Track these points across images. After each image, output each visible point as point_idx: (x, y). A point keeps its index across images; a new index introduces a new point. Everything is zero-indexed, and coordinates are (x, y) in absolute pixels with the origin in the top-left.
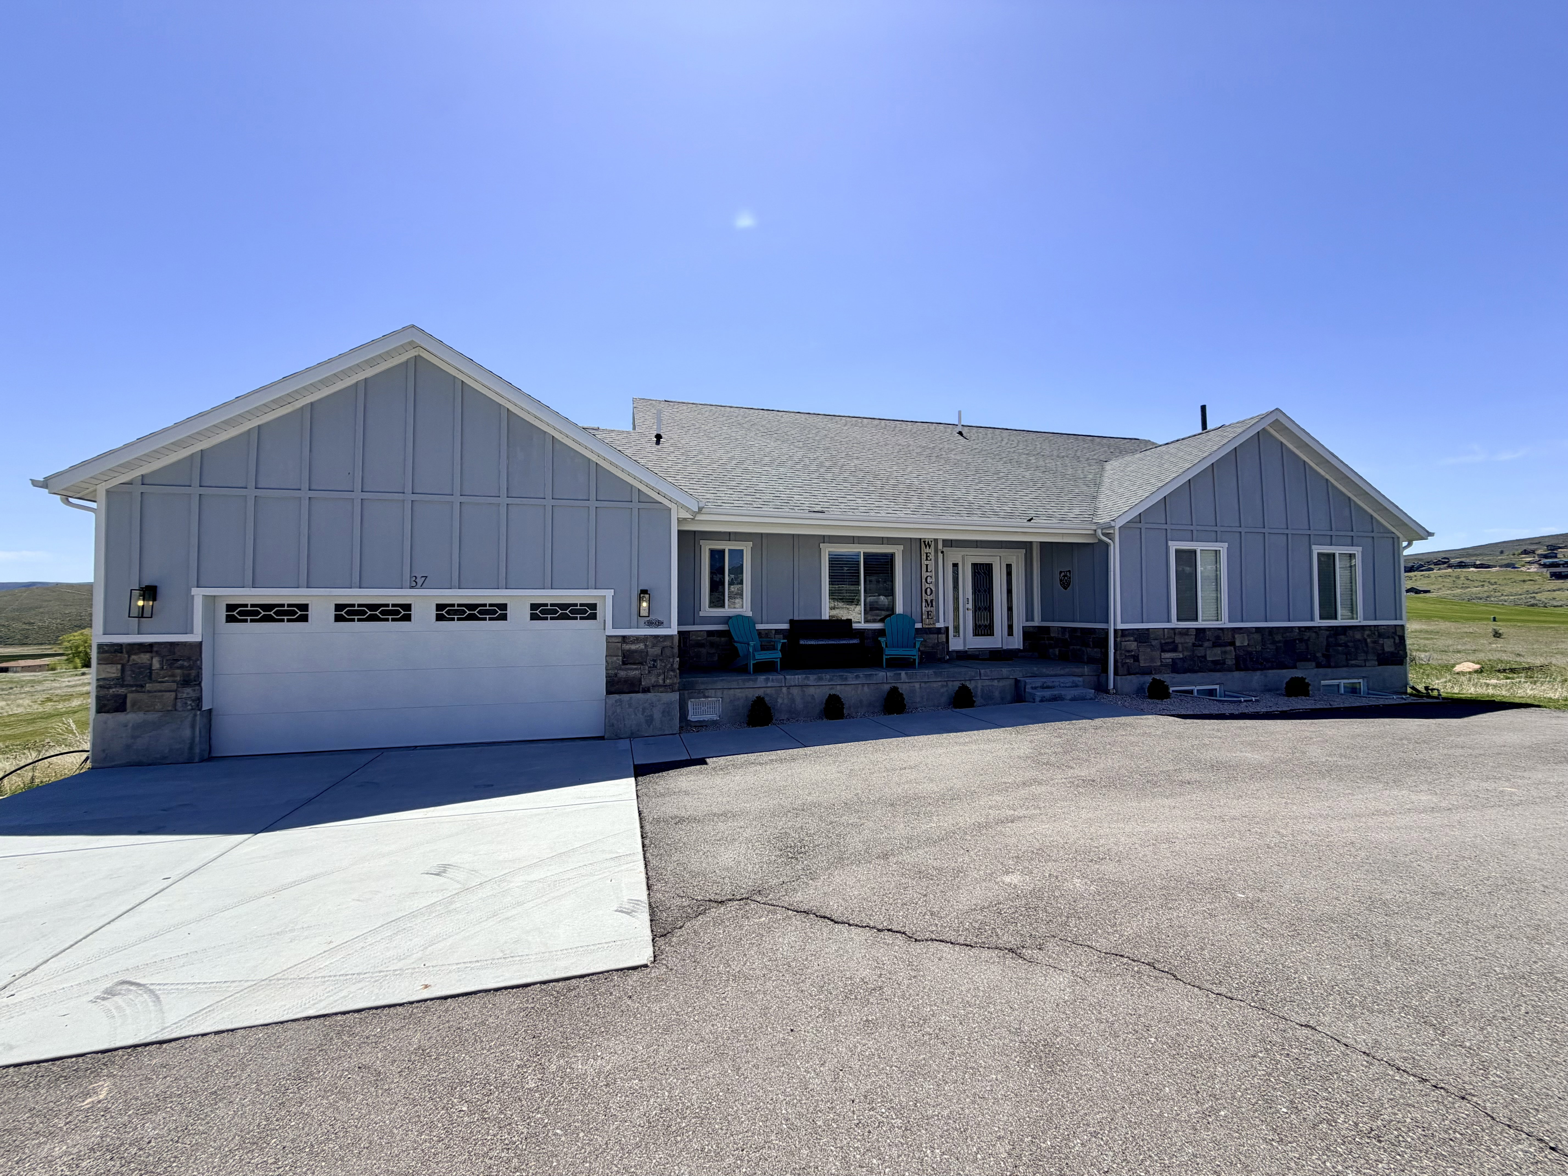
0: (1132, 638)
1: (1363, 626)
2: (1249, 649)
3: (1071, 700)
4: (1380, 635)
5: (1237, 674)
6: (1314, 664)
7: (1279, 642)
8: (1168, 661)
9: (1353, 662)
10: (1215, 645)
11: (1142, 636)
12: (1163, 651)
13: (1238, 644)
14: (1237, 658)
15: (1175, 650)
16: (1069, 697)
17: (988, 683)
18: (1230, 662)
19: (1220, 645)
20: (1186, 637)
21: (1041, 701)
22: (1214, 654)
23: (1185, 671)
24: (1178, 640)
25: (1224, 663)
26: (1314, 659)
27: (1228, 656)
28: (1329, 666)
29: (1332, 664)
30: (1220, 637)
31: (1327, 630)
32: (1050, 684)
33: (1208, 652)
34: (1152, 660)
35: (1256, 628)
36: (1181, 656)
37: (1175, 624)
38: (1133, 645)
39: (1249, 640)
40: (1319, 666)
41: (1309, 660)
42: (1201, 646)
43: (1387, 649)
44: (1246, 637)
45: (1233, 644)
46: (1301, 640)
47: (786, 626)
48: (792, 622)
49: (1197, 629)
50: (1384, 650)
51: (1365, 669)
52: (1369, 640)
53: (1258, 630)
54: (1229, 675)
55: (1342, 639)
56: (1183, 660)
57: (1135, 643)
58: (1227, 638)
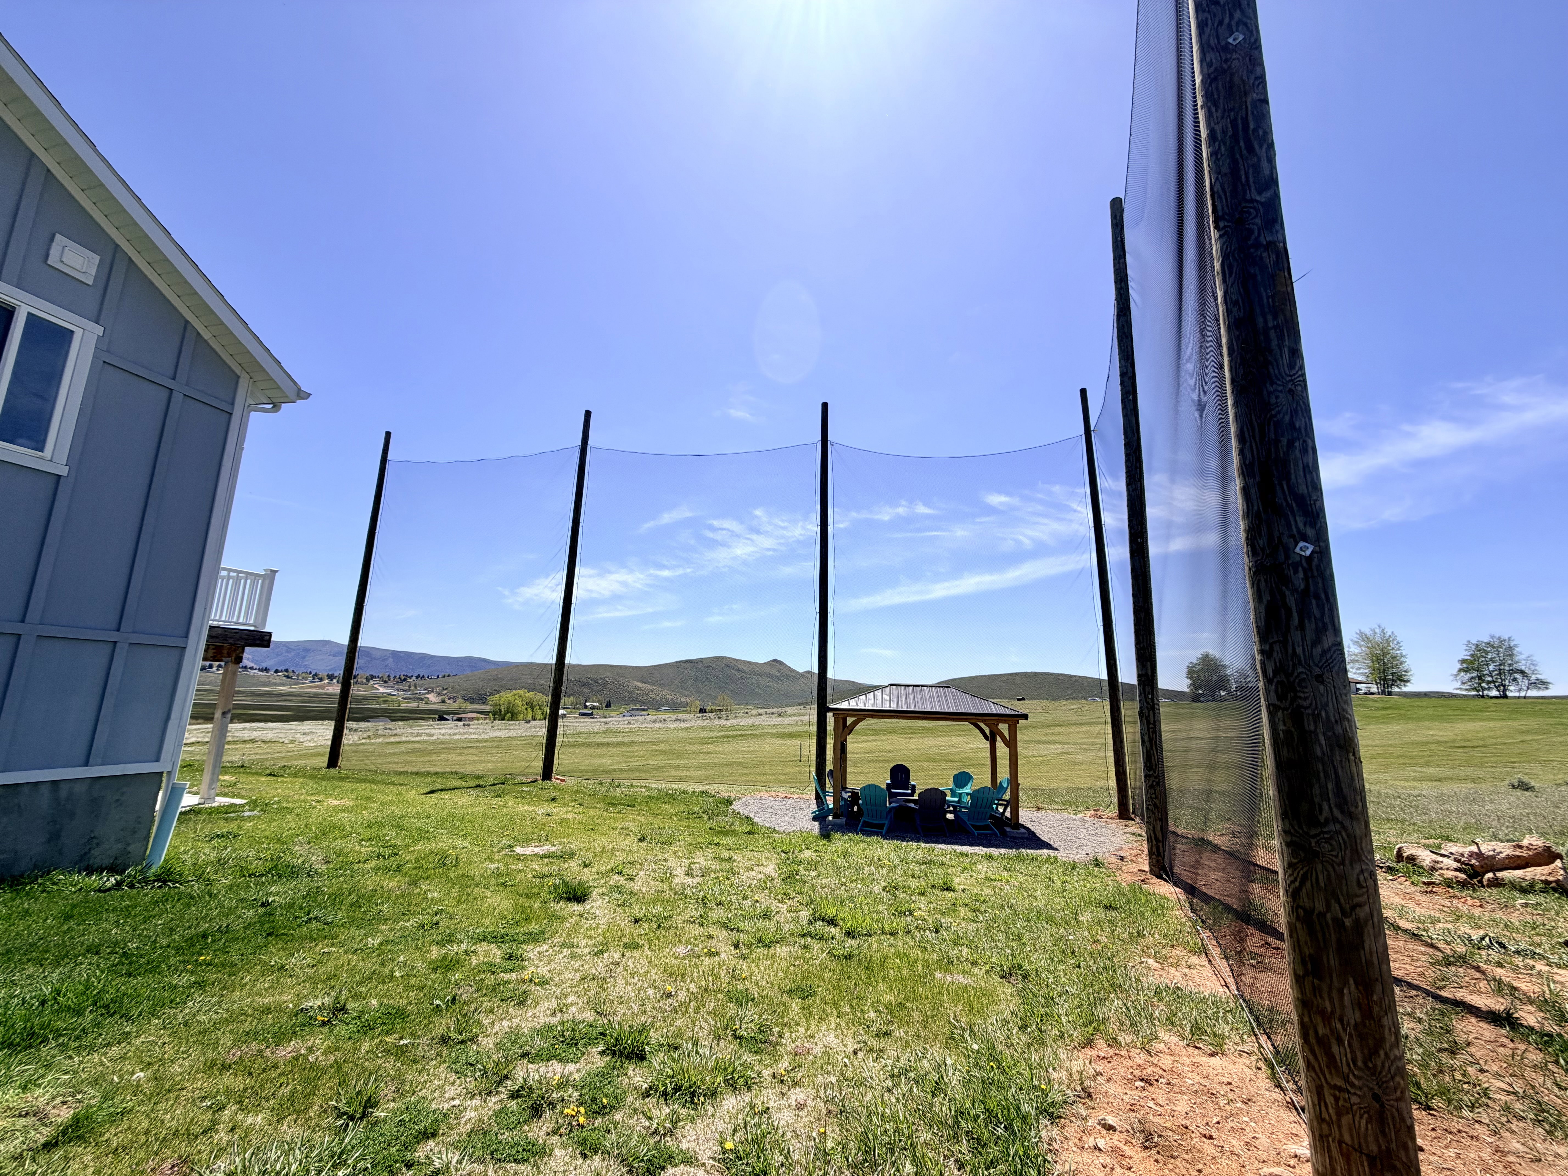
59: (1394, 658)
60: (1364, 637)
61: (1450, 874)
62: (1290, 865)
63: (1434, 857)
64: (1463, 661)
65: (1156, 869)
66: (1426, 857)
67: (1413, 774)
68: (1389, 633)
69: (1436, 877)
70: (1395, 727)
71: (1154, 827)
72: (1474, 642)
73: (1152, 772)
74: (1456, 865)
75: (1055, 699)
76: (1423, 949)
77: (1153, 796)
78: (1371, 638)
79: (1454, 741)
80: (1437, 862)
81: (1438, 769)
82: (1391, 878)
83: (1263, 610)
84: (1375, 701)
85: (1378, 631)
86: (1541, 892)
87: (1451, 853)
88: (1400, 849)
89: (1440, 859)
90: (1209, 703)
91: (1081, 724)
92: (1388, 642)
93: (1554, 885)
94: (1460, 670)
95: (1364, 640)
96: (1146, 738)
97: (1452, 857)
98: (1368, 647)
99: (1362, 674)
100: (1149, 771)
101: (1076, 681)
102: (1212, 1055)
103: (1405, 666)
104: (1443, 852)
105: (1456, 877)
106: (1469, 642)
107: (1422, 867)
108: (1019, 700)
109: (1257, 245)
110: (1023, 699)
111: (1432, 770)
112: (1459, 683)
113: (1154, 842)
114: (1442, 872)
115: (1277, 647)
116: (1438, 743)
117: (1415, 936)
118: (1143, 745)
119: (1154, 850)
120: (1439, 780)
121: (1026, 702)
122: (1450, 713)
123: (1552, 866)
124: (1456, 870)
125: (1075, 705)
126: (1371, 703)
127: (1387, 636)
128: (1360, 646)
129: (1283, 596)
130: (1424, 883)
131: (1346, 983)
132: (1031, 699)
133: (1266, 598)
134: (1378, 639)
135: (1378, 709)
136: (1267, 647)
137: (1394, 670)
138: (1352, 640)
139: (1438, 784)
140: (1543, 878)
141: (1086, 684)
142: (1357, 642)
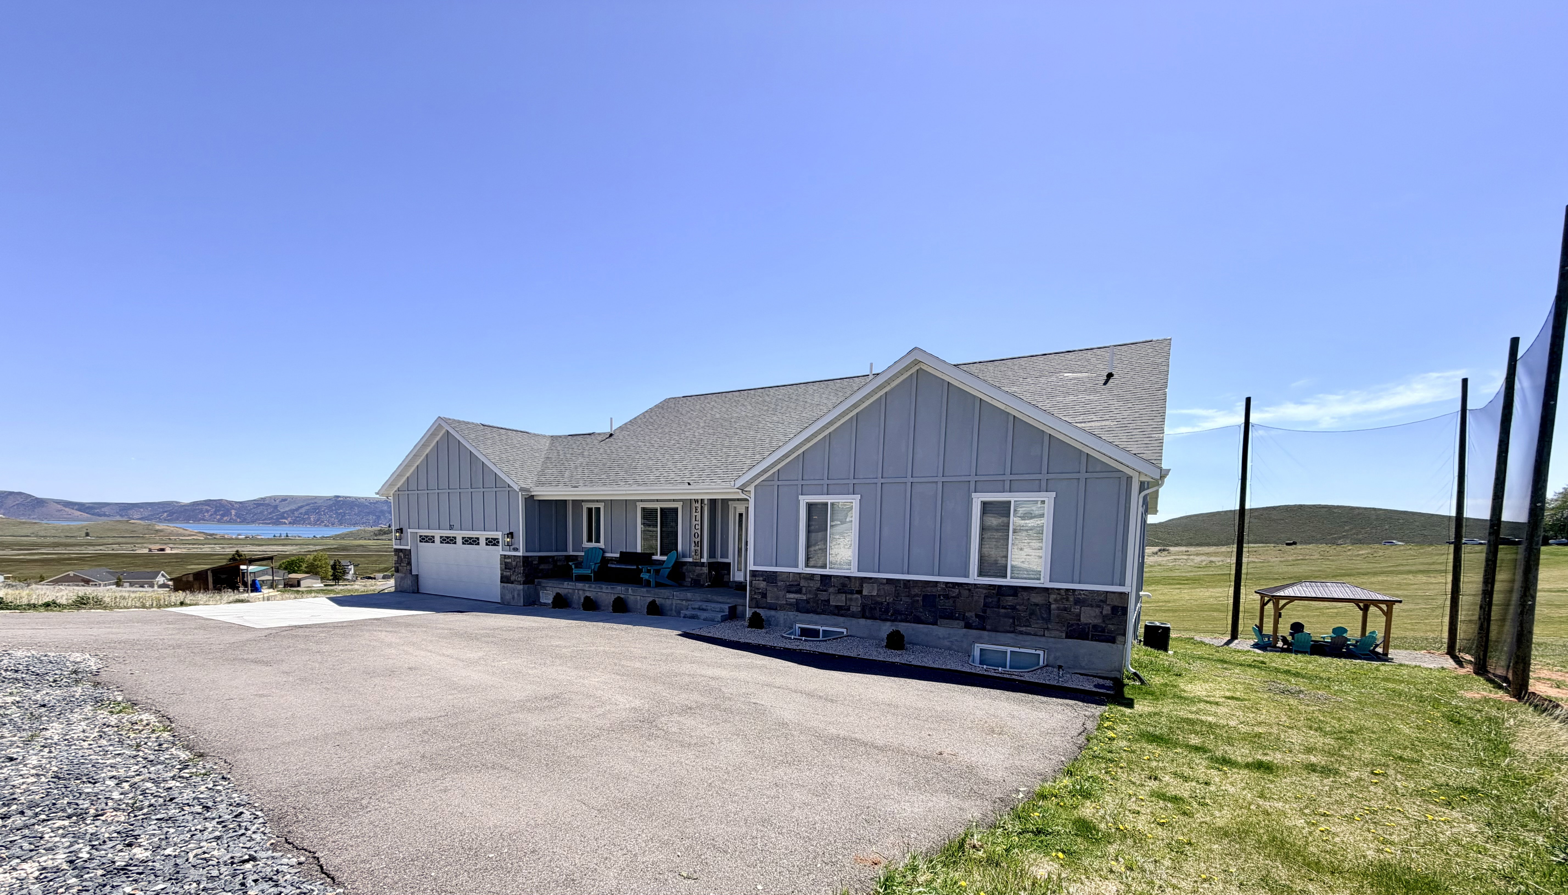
0: (761, 579)
1: (1047, 589)
2: (879, 599)
3: (704, 620)
4: (1078, 602)
5: (862, 621)
6: (962, 623)
7: (916, 595)
8: (792, 600)
9: (1023, 629)
10: (840, 592)
11: (771, 578)
12: (789, 592)
13: (865, 593)
14: (864, 606)
15: (799, 591)
16: (702, 617)
17: (679, 602)
18: (855, 608)
19: (845, 592)
20: (812, 582)
21: (684, 617)
22: (838, 600)
23: (808, 612)
24: (803, 583)
25: (849, 609)
26: (964, 618)
27: (853, 603)
28: (983, 629)
29: (988, 627)
30: (845, 585)
31: (984, 588)
32: (704, 607)
33: (832, 597)
34: (777, 598)
35: (887, 579)
36: (805, 598)
37: (801, 568)
38: (763, 585)
39: (878, 591)
40: (968, 626)
41: (957, 619)
42: (825, 591)
43: (1083, 620)
44: (876, 588)
45: (860, 592)
46: (947, 597)
47: (618, 555)
48: (621, 553)
49: (821, 575)
50: (1079, 620)
51: (1043, 639)
52: (1053, 606)
53: (889, 581)
54: (854, 621)
55: (1010, 600)
56: (807, 601)
57: (765, 583)
58: (855, 586)
75: (1334, 542)
91: (1375, 574)
101: (1359, 514)
108: (1288, 544)
110: (1294, 543)
121: (1299, 547)
125: (1364, 551)
132: (1301, 543)
141: (1374, 517)
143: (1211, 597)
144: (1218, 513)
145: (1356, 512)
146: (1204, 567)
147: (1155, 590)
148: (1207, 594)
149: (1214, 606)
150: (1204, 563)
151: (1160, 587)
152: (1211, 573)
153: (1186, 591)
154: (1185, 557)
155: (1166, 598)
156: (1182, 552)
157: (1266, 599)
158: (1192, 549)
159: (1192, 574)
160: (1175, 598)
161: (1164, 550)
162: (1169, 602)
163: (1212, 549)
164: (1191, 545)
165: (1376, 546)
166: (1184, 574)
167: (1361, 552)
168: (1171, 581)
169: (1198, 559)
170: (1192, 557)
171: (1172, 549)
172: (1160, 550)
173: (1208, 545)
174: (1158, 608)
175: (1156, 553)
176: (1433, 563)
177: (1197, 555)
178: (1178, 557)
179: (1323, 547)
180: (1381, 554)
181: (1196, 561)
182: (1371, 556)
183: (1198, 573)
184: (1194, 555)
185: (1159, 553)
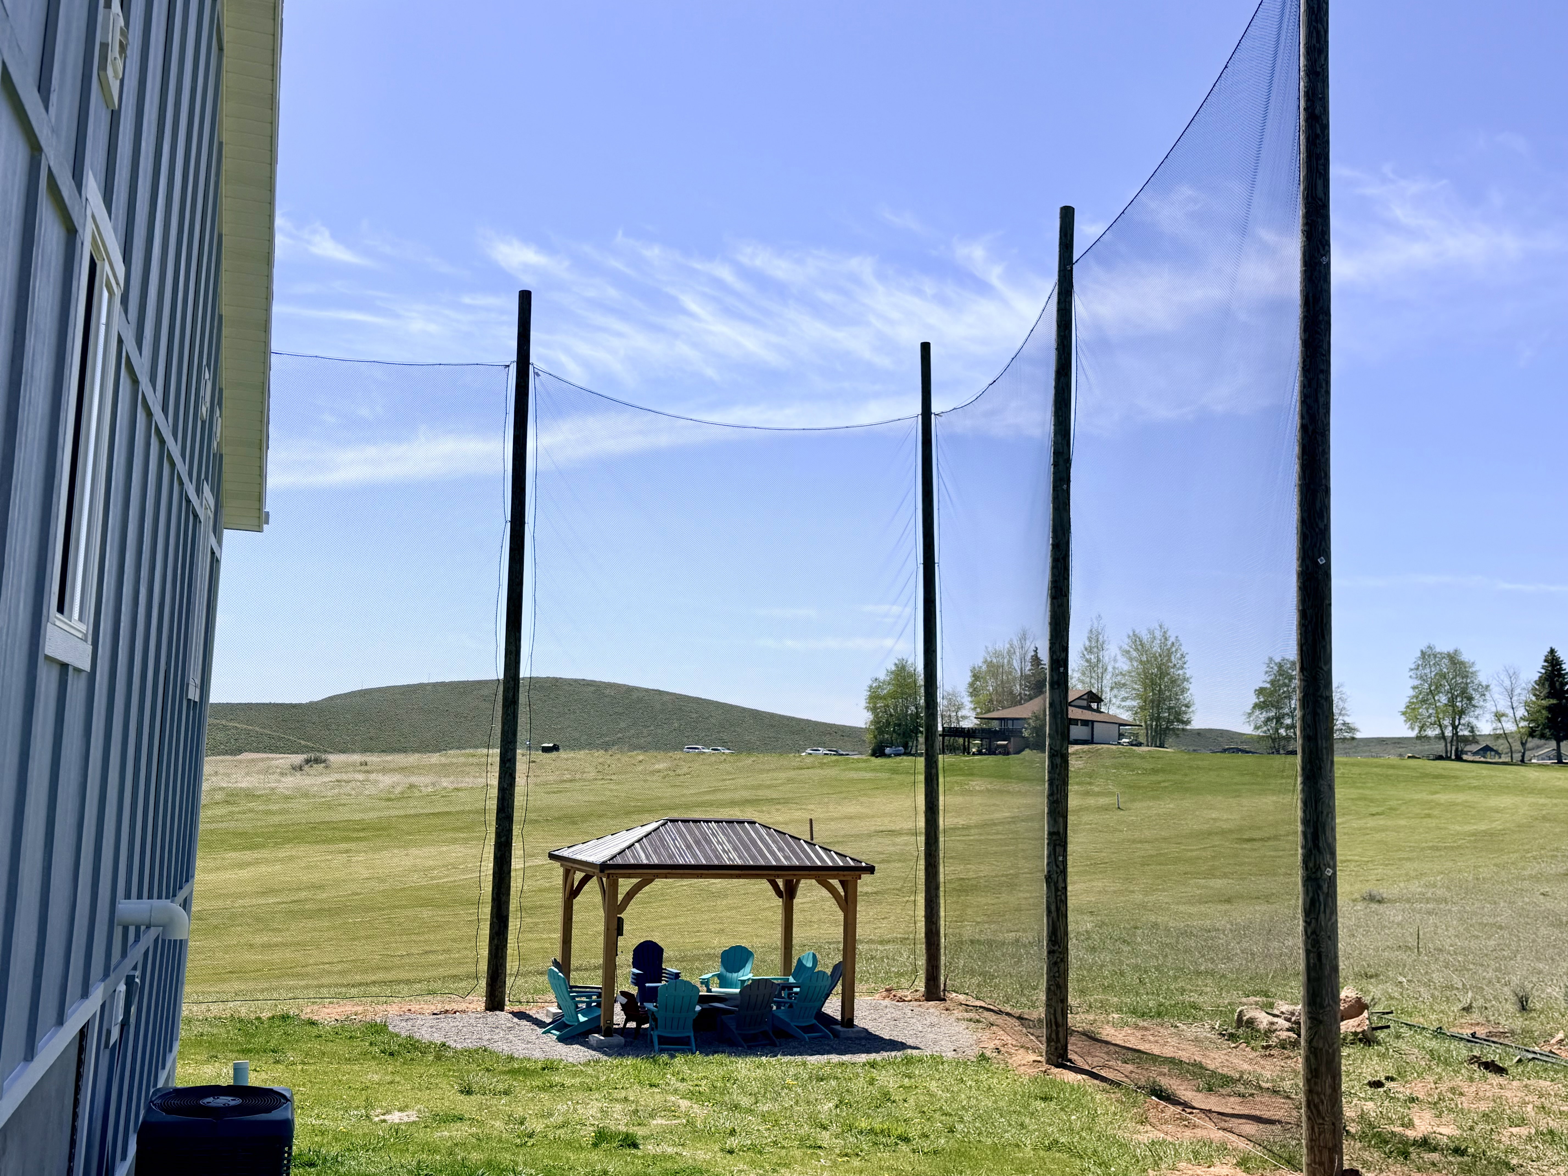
59: (1173, 682)
60: (1138, 643)
61: (1284, 1035)
62: (1310, 1028)
63: (1270, 1018)
64: (1261, 691)
65: (1054, 1058)
66: (1263, 1019)
67: (1198, 892)
68: (1172, 639)
69: (1273, 1041)
70: (1167, 805)
71: (1055, 1011)
72: (1278, 659)
73: (1057, 947)
74: (1287, 1025)
76: (1283, 1101)
77: (1057, 974)
78: (1148, 646)
79: (1240, 830)
80: (1272, 1023)
81: (1225, 881)
82: (1233, 1045)
83: (1308, 901)
84: (1142, 757)
85: (1158, 634)
86: (1352, 1044)
87: (1282, 1013)
88: (1241, 1012)
89: (1275, 1020)
90: (898, 759)
92: (1169, 655)
93: (1360, 1036)
94: (1256, 706)
95: (1137, 650)
96: (1053, 908)
97: (1283, 1016)
98: (1141, 662)
99: (1130, 709)
100: (1054, 946)
102: (1209, 1167)
103: (1187, 697)
104: (1276, 1012)
105: (1289, 1037)
106: (1271, 659)
107: (1258, 1031)
108: (546, 750)
109: (1321, 696)
110: (555, 748)
111: (1218, 883)
112: (1252, 727)
113: (1054, 1027)
114: (1278, 1033)
115: (1313, 921)
116: (1223, 833)
117: (1275, 1092)
118: (1048, 916)
119: (1054, 1036)
120: (1229, 901)
121: (562, 754)
122: (1238, 779)
123: (1361, 1017)
124: (1288, 1030)
126: (1137, 762)
127: (1169, 643)
128: (1131, 659)
129: (1318, 895)
130: (1263, 1047)
131: (1327, 1078)
133: (1311, 895)
134: (1156, 649)
135: (1146, 772)
136: (1308, 920)
137: (1172, 703)
138: (1120, 648)
139: (1227, 907)
140: (1353, 1030)
141: (658, 706)
142: (1128, 652)
143: (415, 869)
144: (421, 686)
145: (635, 696)
146: (398, 799)
147: (291, 858)
148: (408, 862)
149: (423, 893)
150: (398, 790)
151: (300, 850)
152: (412, 812)
153: (361, 857)
154: (360, 777)
155: (315, 877)
156: (353, 765)
157: (579, 876)
158: (373, 759)
159: (373, 815)
160: (337, 875)
161: (317, 761)
162: (321, 887)
163: (412, 759)
164: (372, 751)
165: (678, 755)
166: (357, 816)
167: (657, 767)
168: (330, 834)
169: (386, 780)
170: (373, 776)
171: (334, 758)
172: (308, 761)
173: (404, 750)
174: (295, 907)
175: (301, 768)
176: (759, 787)
177: (384, 771)
178: (345, 777)
179: (599, 755)
180: (685, 770)
181: (381, 786)
182: (671, 773)
183: (386, 813)
184: (378, 771)
185: (306, 768)
